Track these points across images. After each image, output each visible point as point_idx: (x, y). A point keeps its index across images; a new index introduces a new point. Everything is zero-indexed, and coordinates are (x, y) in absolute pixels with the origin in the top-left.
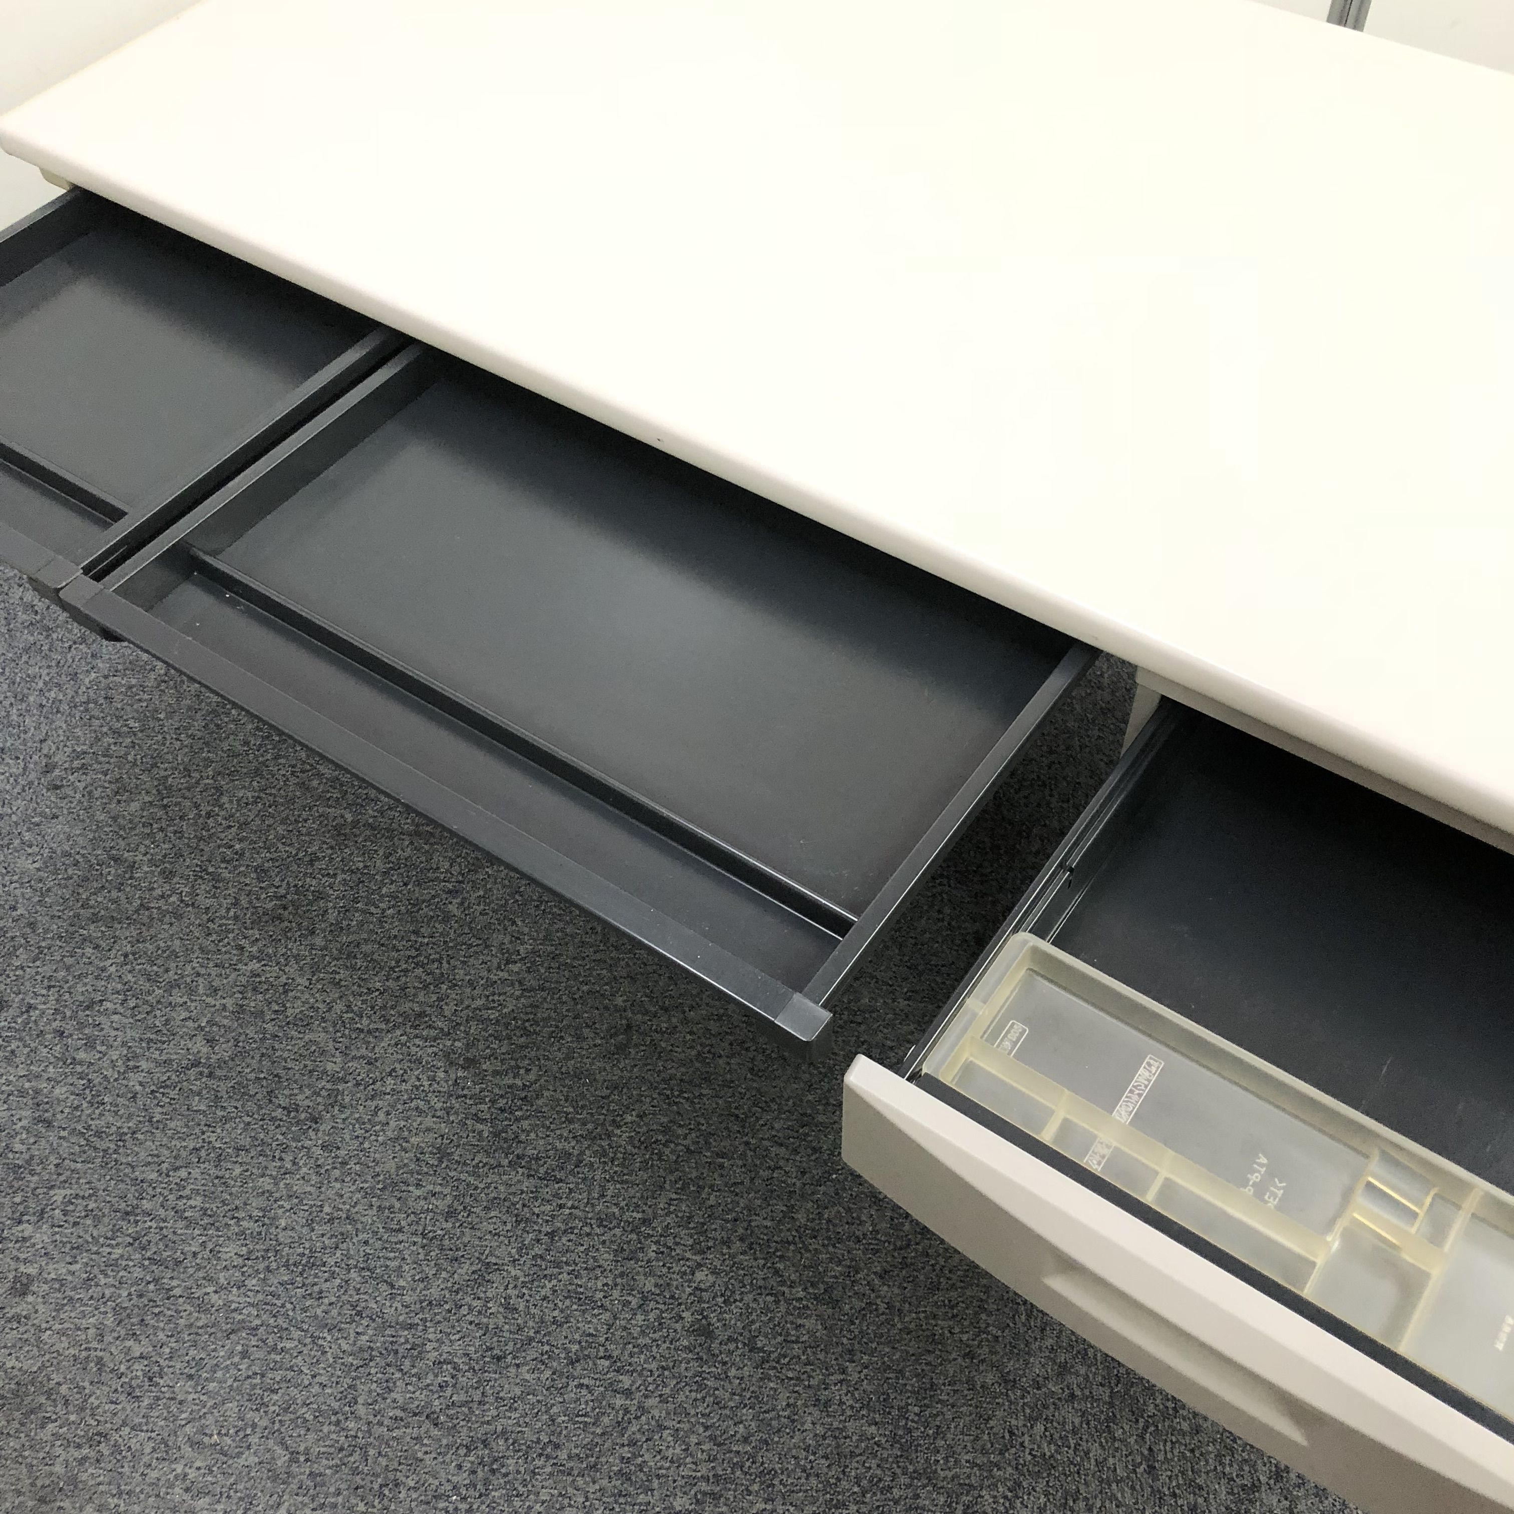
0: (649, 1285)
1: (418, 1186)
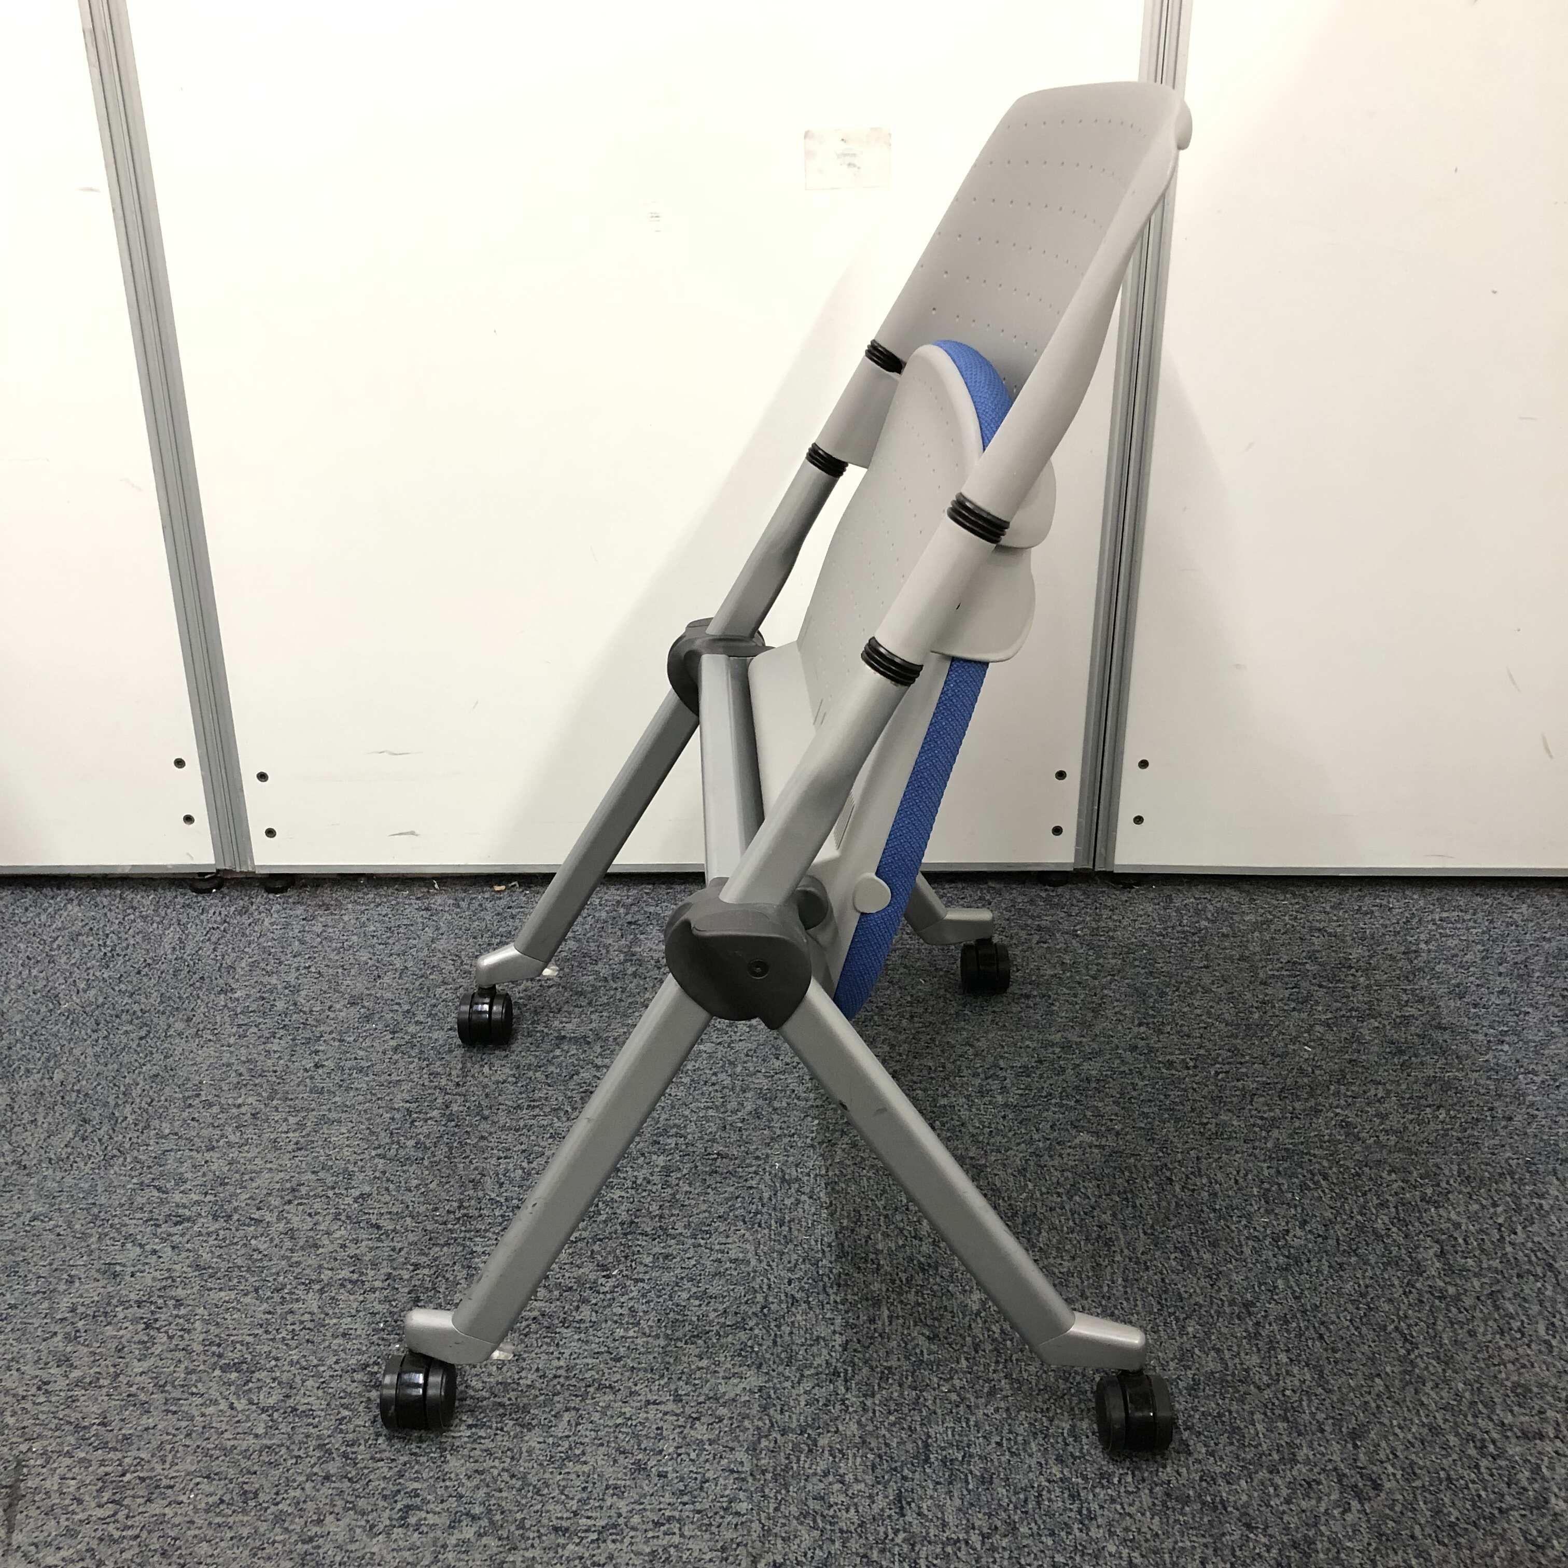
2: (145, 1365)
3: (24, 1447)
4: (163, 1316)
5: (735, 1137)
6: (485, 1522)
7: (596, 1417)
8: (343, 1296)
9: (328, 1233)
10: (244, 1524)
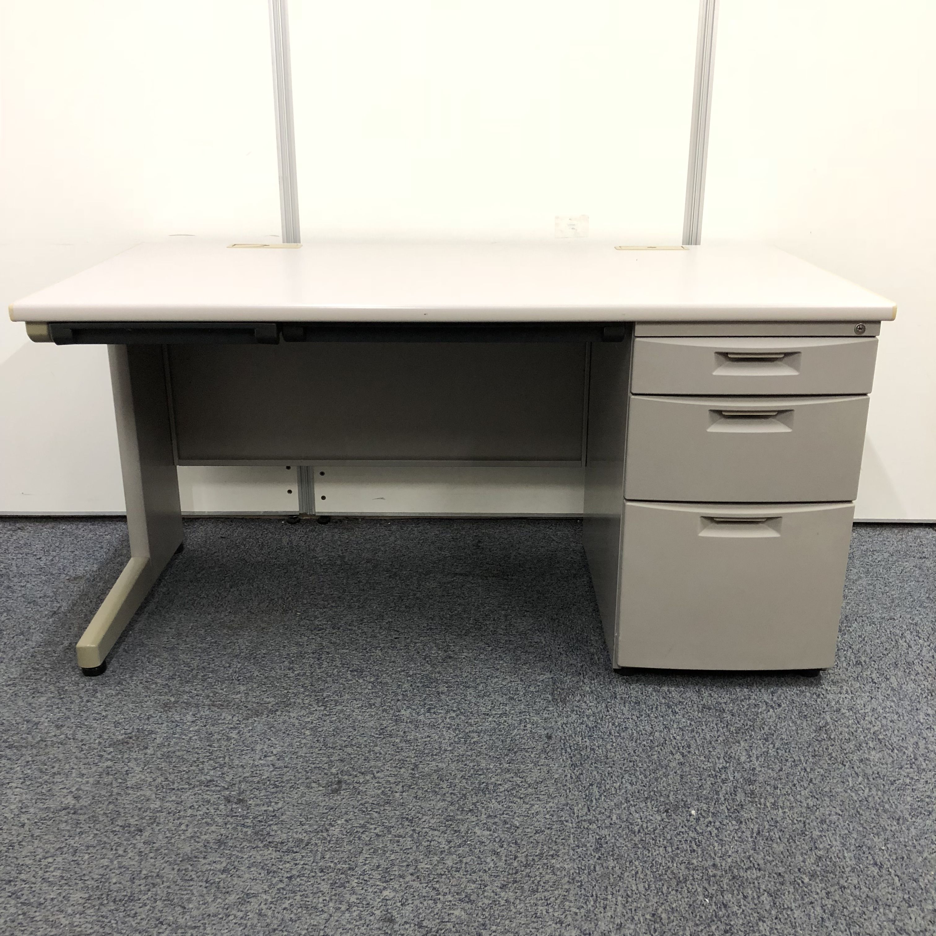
0: (353, 899)
1: (204, 858)
2: (322, 670)
3: (286, 691)
4: (323, 657)
5: (531, 605)
6: (458, 712)
7: (493, 685)
8: (390, 651)
9: (380, 633)
10: (373, 711)
